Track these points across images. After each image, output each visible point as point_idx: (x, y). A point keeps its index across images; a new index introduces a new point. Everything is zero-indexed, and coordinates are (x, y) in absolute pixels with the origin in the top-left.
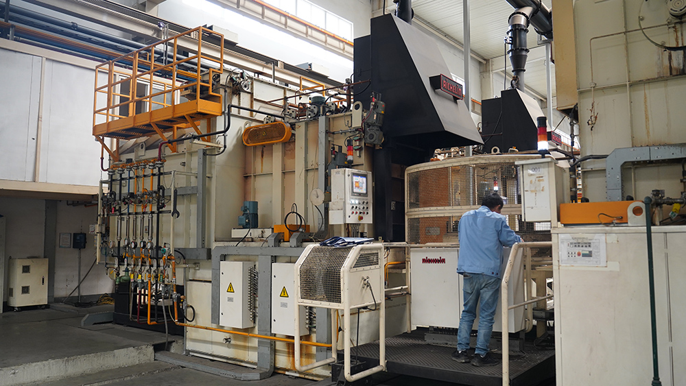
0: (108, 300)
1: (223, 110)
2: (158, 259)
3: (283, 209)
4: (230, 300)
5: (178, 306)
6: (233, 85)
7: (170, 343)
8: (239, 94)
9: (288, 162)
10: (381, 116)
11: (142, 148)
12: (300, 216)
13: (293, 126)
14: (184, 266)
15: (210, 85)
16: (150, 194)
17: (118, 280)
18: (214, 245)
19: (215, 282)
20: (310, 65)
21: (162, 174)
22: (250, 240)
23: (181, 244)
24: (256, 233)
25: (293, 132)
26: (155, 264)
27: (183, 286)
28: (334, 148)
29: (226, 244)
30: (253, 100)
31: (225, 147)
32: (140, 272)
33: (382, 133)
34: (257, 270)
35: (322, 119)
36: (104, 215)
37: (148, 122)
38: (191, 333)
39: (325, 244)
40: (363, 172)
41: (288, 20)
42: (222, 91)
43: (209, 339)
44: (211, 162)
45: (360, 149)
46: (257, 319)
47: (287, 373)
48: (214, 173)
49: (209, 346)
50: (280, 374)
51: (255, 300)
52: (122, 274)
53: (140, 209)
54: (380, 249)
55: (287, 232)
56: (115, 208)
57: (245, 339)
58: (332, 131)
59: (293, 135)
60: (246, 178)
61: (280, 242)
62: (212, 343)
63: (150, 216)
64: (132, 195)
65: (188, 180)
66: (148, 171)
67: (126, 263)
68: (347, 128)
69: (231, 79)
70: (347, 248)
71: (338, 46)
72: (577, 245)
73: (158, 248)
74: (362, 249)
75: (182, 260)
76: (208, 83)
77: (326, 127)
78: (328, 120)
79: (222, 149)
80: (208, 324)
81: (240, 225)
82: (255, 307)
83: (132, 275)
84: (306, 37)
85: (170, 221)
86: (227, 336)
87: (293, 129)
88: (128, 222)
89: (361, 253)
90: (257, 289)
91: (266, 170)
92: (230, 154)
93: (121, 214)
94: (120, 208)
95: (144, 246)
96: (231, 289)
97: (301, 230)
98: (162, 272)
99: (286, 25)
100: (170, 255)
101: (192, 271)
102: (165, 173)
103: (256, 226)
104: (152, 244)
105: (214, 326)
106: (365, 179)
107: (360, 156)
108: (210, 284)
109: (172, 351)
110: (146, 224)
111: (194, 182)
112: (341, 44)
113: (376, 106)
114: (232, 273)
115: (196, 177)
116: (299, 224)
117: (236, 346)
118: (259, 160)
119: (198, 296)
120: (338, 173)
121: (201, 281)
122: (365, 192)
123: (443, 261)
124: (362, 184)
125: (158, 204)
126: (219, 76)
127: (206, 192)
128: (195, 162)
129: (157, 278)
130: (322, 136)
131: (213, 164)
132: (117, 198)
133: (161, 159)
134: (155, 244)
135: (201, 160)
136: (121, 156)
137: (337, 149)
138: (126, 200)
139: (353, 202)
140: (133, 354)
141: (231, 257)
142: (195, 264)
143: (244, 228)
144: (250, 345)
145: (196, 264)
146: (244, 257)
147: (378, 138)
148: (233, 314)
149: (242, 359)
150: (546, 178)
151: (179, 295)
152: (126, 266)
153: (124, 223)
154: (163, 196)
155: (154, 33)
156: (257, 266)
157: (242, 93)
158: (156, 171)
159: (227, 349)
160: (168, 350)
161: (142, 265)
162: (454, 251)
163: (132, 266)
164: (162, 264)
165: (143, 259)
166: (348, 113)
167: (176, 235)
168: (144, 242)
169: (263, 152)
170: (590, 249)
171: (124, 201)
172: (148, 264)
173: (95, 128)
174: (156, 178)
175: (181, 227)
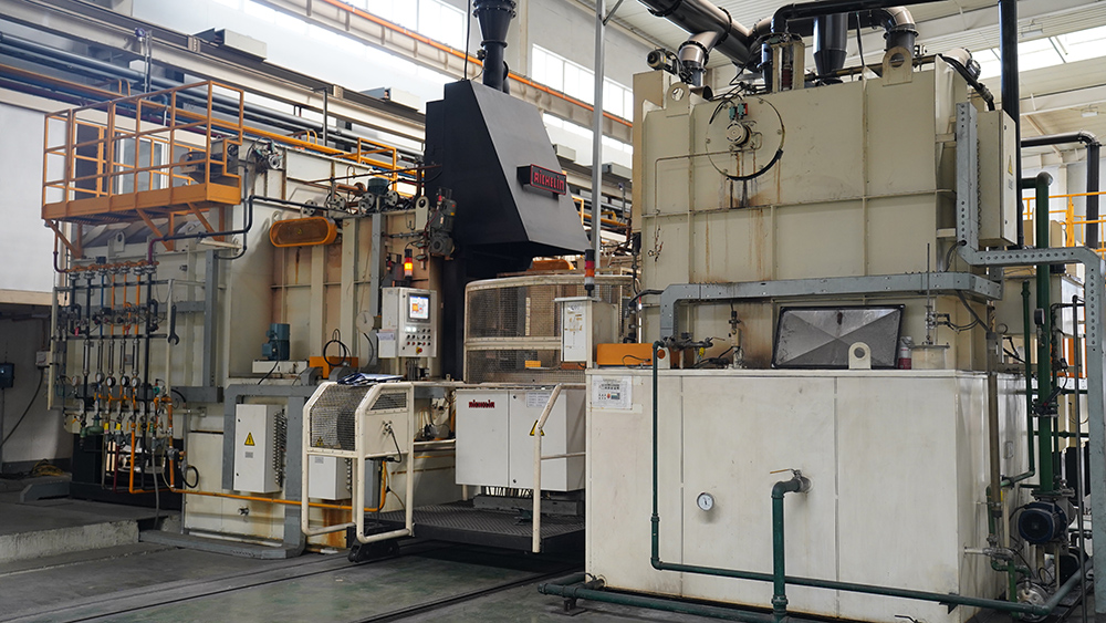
0: (50, 469)
1: (243, 196)
2: (147, 401)
3: (324, 335)
4: (249, 455)
5: (176, 466)
6: (257, 160)
7: (162, 519)
8: (266, 173)
9: (333, 271)
10: (451, 220)
11: (120, 240)
12: (344, 346)
13: (339, 222)
14: (185, 411)
15: (224, 163)
16: (136, 310)
17: (83, 432)
18: (227, 383)
19: (229, 433)
20: (388, 91)
21: (154, 283)
22: (279, 376)
23: (180, 381)
24: (286, 366)
25: (339, 231)
26: (142, 409)
27: (182, 440)
28: (390, 258)
29: (245, 381)
30: (285, 179)
31: (245, 248)
32: (120, 419)
33: (451, 240)
34: (286, 416)
35: (377, 217)
36: (61, 338)
37: (132, 208)
38: (192, 503)
39: (343, 382)
40: (424, 291)
41: (351, 17)
42: (241, 171)
43: (217, 511)
44: (224, 268)
45: (425, 260)
46: (285, 481)
47: (322, 551)
48: (230, 283)
49: (218, 521)
50: (313, 552)
51: (282, 456)
52: (90, 422)
53: (119, 330)
54: (408, 388)
55: (326, 367)
56: (79, 328)
57: (269, 507)
58: (389, 233)
59: (340, 235)
60: (275, 290)
61: (317, 379)
62: (222, 516)
63: (135, 342)
64: (108, 311)
65: (192, 292)
66: (132, 278)
67: (96, 408)
68: (409, 231)
69: (255, 152)
70: (365, 387)
71: (436, 57)
72: (608, 386)
73: (147, 386)
74: (383, 389)
75: (182, 404)
76: (221, 160)
77: (382, 227)
78: (385, 219)
79: (241, 251)
80: (218, 489)
81: (264, 355)
82: (282, 466)
83: (107, 425)
84: (382, 42)
85: (165, 348)
86: (244, 504)
87: (340, 227)
88: (100, 348)
89: (383, 392)
90: (285, 442)
91: (302, 281)
92: (252, 256)
93: (90, 338)
94: (88, 328)
95: (127, 383)
96: (250, 441)
97: (345, 364)
98: (152, 419)
99: (347, 24)
100: (165, 396)
101: (194, 418)
102: (159, 282)
103: (286, 358)
104: (138, 380)
105: (226, 492)
106: (426, 300)
107: (425, 268)
108: (222, 436)
109: (165, 529)
110: (129, 352)
111: (199, 295)
112: (442, 54)
113: (443, 206)
114: (252, 420)
115: (203, 288)
116: (342, 355)
117: (256, 519)
118: (292, 265)
119: (204, 453)
120: (390, 292)
121: (208, 432)
122: (426, 317)
123: (492, 405)
124: (421, 307)
125: (148, 325)
126: (236, 147)
127: (217, 309)
128: (202, 267)
129: (146, 427)
130: (376, 240)
131: (227, 271)
132: (84, 313)
133: (153, 260)
134: (143, 381)
135: (211, 264)
136: (86, 249)
137: (394, 259)
138: (99, 318)
139: (409, 329)
140: (110, 532)
141: (250, 400)
142: (200, 408)
143: (270, 360)
144: (274, 516)
145: (202, 409)
146: (269, 399)
147: (447, 247)
148: (252, 475)
149: (263, 535)
150: (583, 317)
151: (177, 450)
152: (96, 412)
153: (94, 351)
154: (156, 314)
155: (128, 44)
156: (286, 411)
157: (269, 171)
158: (144, 278)
159: (243, 524)
160: (158, 528)
161: (122, 411)
162: (504, 393)
163: (107, 412)
164: (152, 408)
165: (124, 401)
166: (410, 211)
167: (172, 368)
168: (127, 378)
169: (298, 255)
170: (618, 391)
171: (94, 318)
172: (131, 408)
173: (45, 208)
174: (144, 288)
175: (180, 359)
